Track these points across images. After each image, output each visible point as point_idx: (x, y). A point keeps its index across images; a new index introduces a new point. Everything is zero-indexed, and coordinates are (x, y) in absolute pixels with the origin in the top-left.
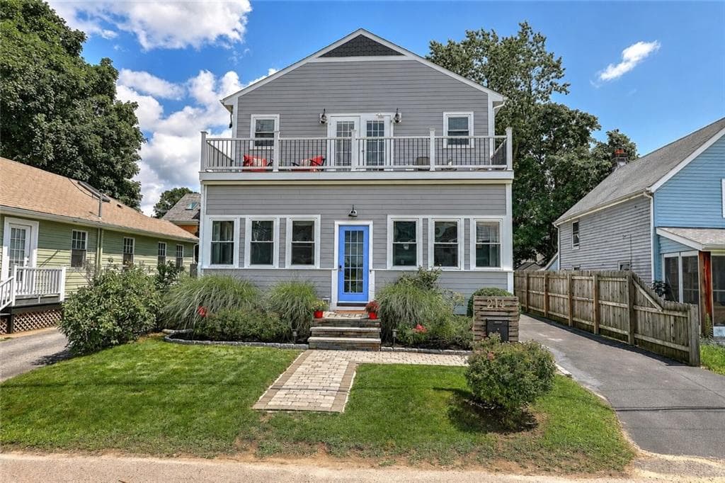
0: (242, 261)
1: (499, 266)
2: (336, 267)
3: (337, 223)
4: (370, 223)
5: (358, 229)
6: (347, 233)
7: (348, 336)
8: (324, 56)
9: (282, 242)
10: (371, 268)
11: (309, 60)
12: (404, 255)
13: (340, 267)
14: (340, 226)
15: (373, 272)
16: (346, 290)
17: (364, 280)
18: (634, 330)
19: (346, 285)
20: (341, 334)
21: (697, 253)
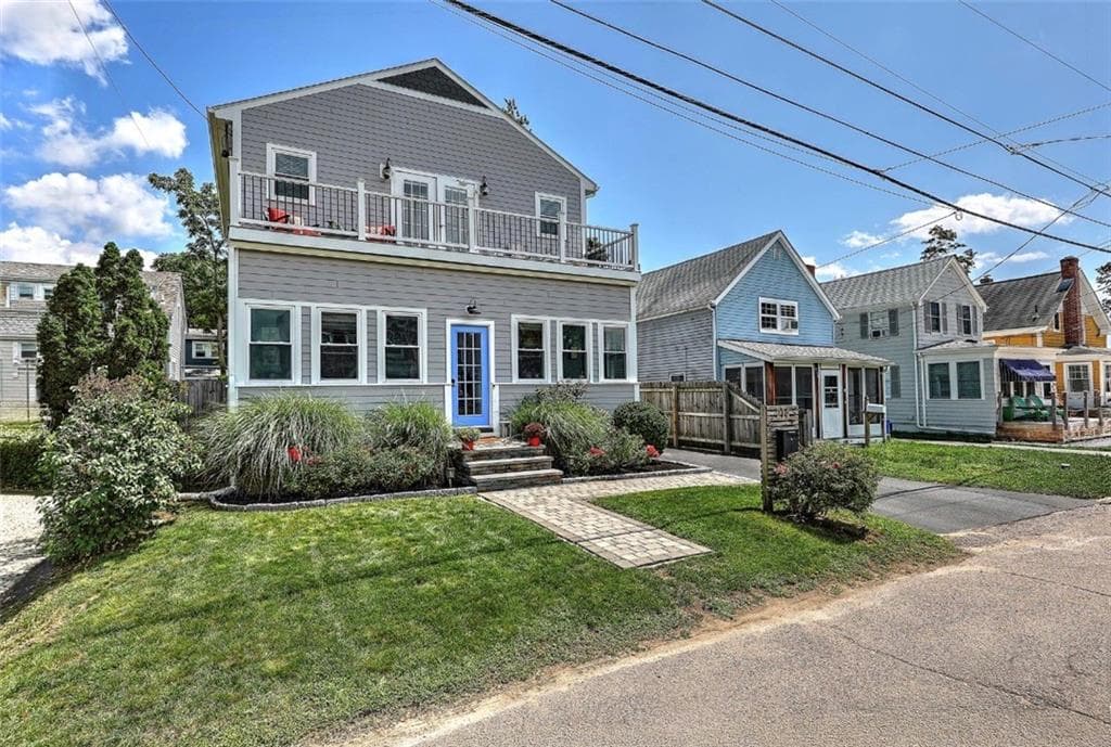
0: (306, 372)
1: (624, 377)
2: (449, 381)
3: (449, 322)
4: (492, 324)
5: (473, 331)
6: (460, 335)
7: (516, 470)
8: (385, 80)
9: (370, 345)
10: (493, 380)
11: (361, 81)
12: (531, 365)
13: (453, 381)
14: (453, 325)
15: (497, 388)
16: (461, 412)
17: (483, 399)
18: (731, 437)
19: (461, 403)
20: (508, 468)
21: (763, 364)
